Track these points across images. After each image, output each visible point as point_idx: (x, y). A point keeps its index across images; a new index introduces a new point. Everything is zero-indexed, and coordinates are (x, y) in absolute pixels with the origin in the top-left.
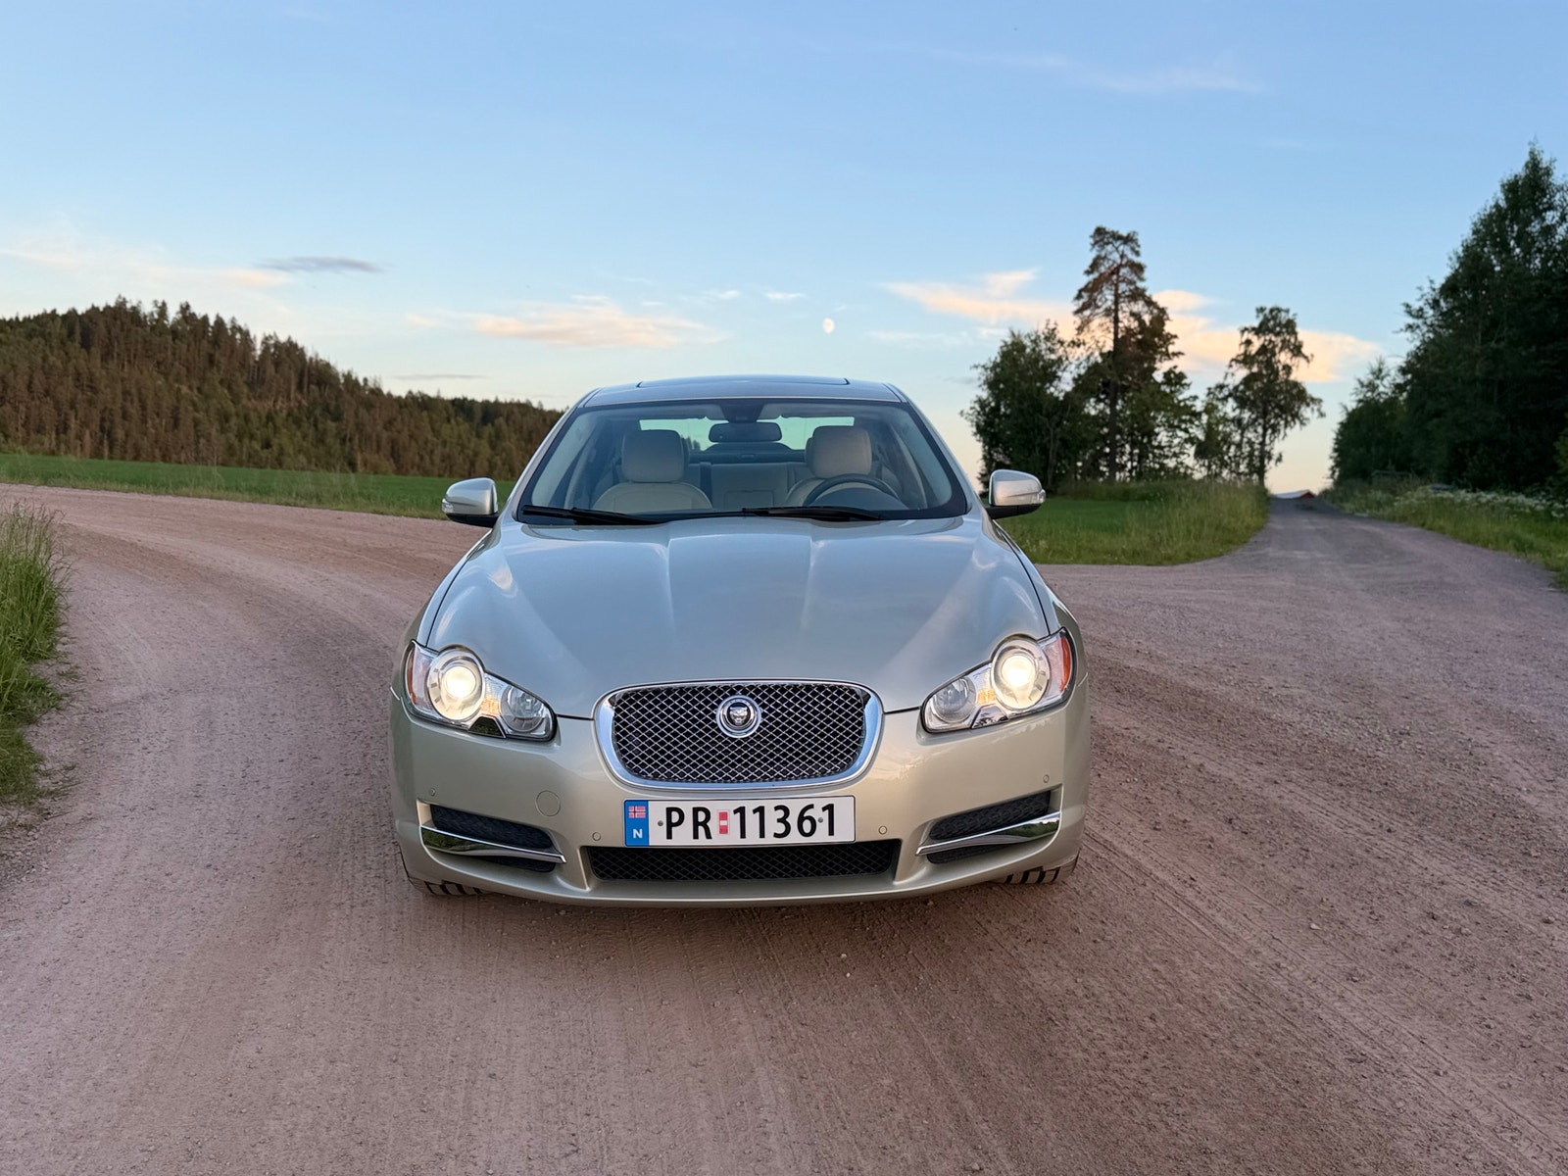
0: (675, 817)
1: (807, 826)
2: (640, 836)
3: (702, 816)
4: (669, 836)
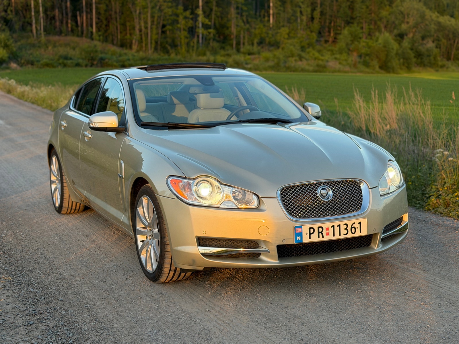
0: (312, 231)
1: (353, 230)
2: (300, 239)
3: (320, 230)
4: (310, 238)
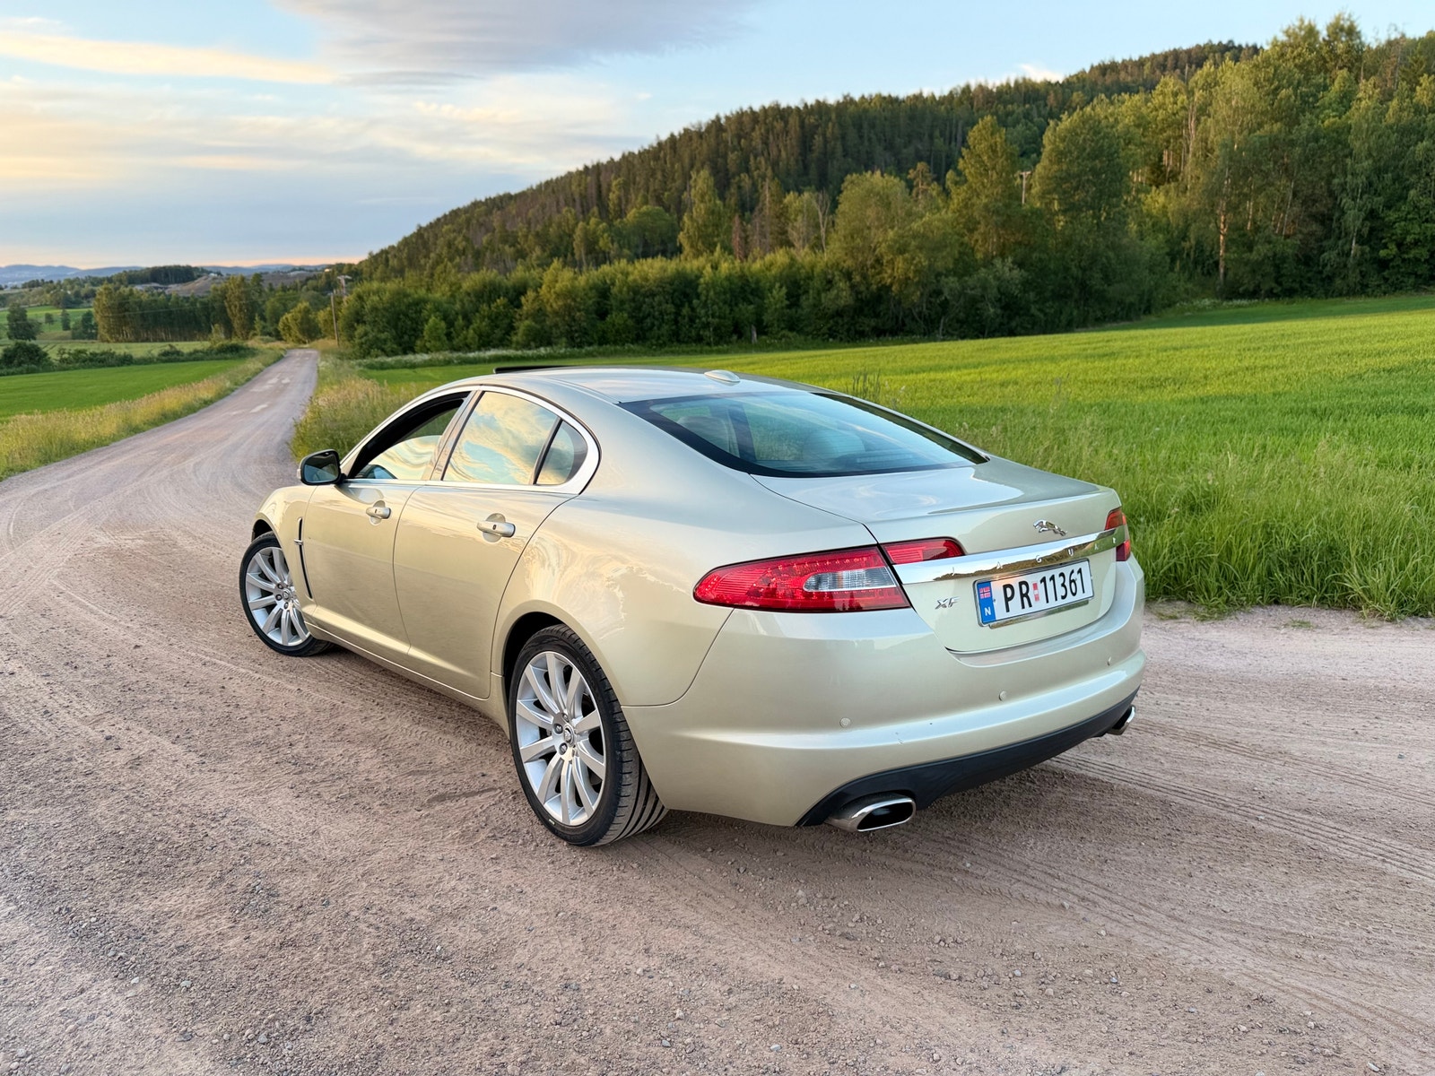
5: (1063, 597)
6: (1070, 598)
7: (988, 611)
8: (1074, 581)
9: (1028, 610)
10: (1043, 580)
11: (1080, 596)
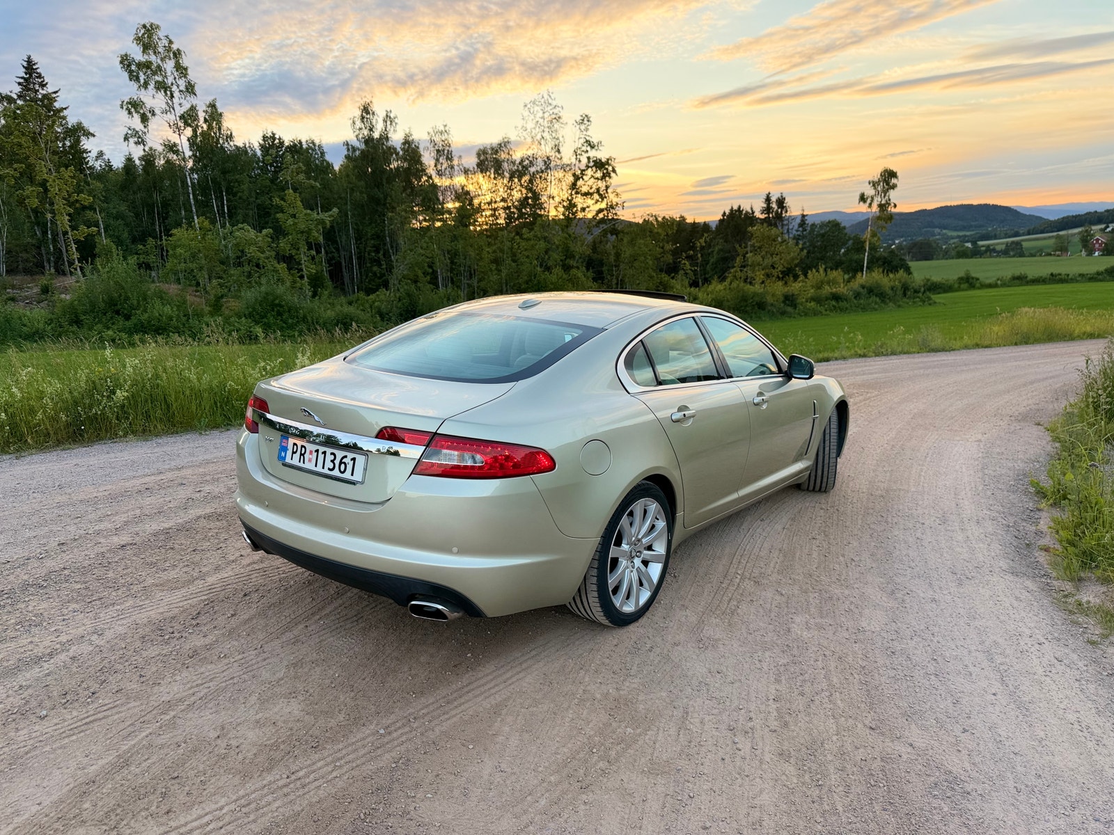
5: (331, 470)
6: (336, 473)
7: (283, 454)
8: (345, 463)
9: (301, 465)
10: (317, 451)
11: (347, 475)
